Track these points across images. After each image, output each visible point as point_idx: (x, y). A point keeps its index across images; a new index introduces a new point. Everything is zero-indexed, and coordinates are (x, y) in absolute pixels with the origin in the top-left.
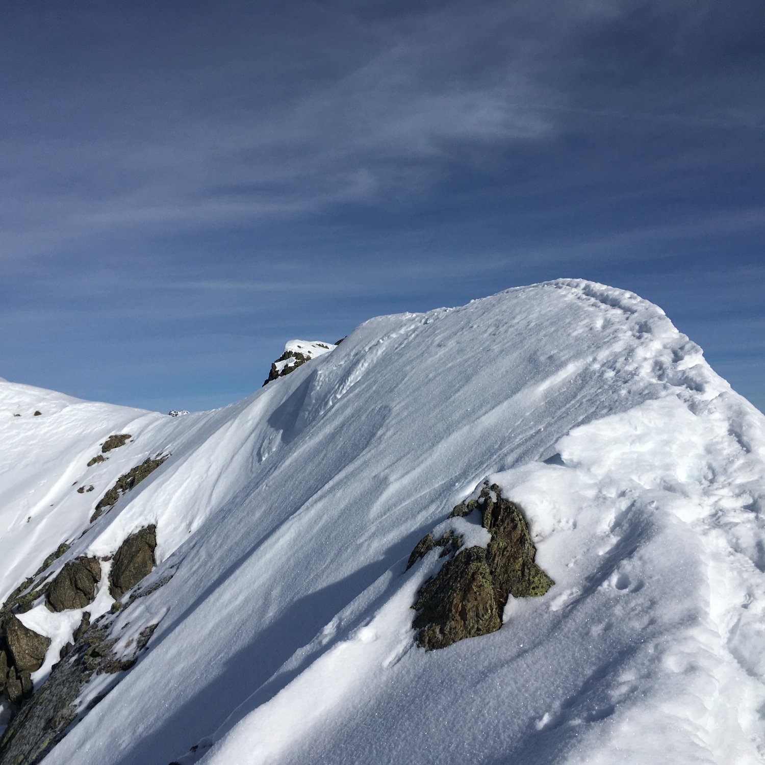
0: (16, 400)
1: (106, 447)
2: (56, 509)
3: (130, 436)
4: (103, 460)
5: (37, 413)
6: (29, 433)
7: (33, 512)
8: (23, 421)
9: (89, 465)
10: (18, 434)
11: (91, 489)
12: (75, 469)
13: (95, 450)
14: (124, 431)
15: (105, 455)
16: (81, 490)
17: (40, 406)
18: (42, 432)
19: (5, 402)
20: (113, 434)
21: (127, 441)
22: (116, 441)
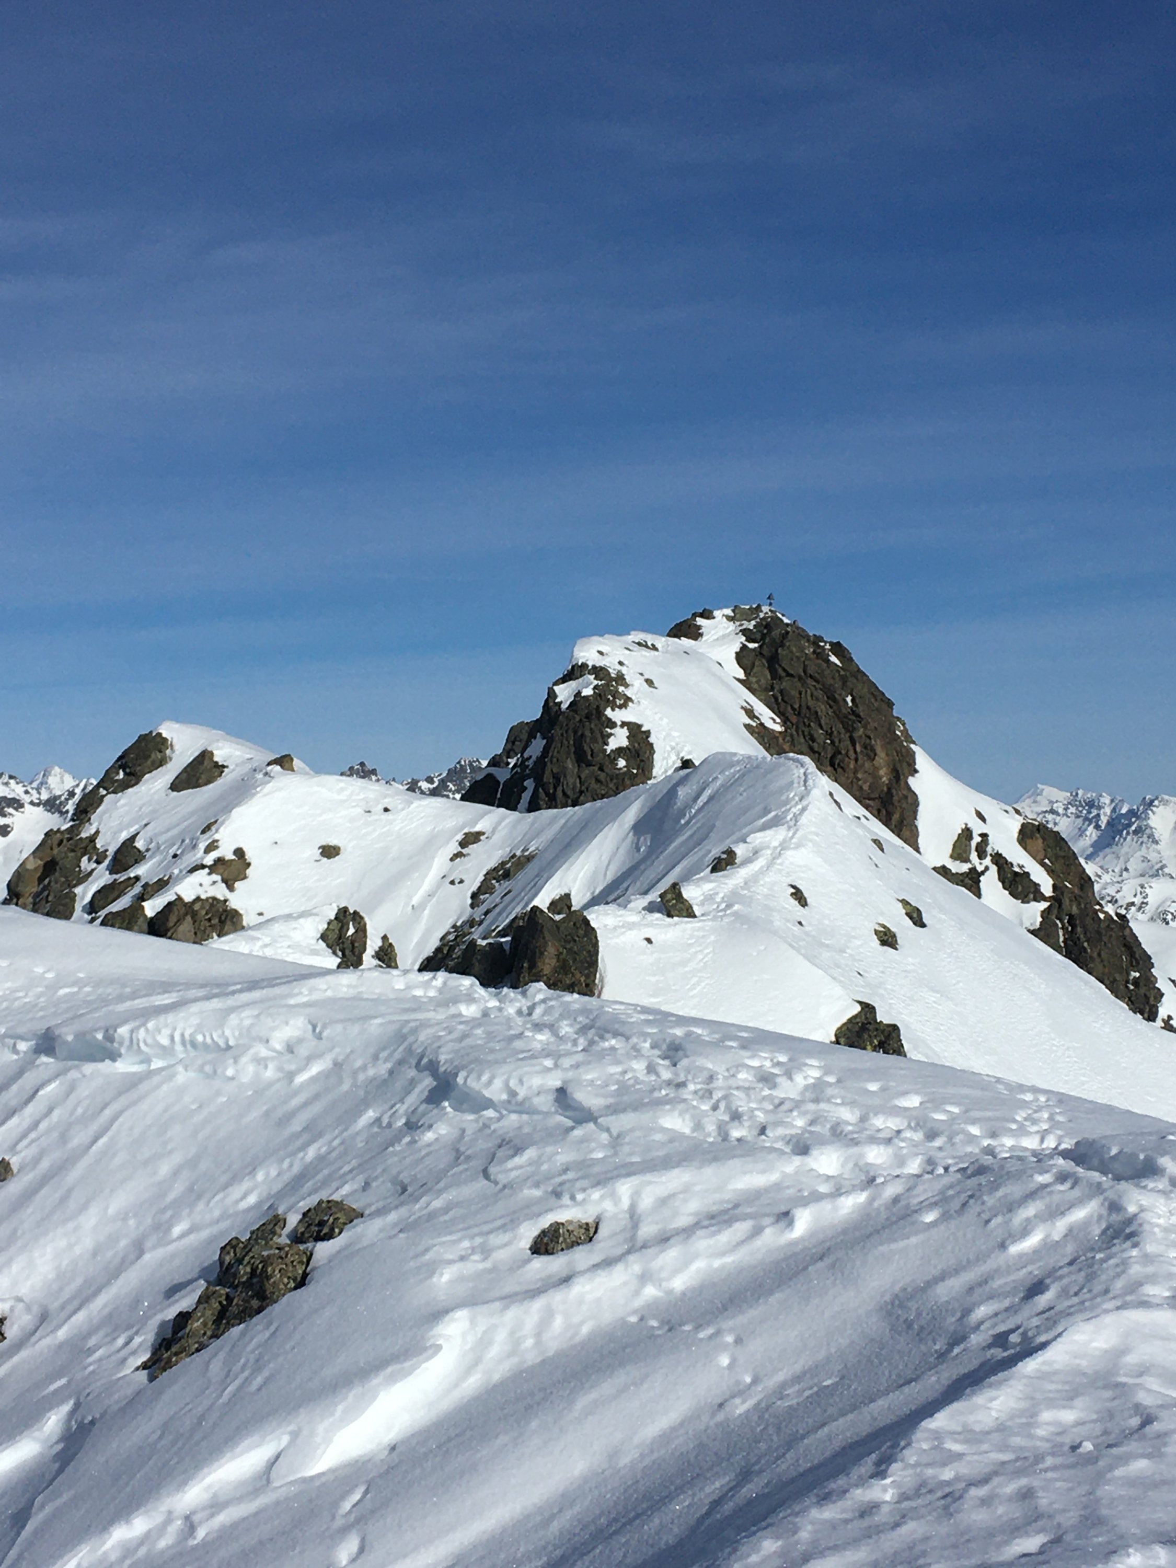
0: (362, 796)
1: (463, 844)
2: (435, 899)
3: (484, 834)
4: (464, 856)
5: (386, 810)
6: (385, 830)
7: (415, 900)
8: (376, 817)
9: (452, 860)
10: (375, 830)
11: (461, 882)
12: (440, 863)
13: (454, 848)
14: (477, 828)
15: (465, 851)
16: (452, 883)
17: (387, 802)
18: (397, 828)
19: (354, 797)
20: (466, 830)
21: (482, 838)
22: (471, 839)
